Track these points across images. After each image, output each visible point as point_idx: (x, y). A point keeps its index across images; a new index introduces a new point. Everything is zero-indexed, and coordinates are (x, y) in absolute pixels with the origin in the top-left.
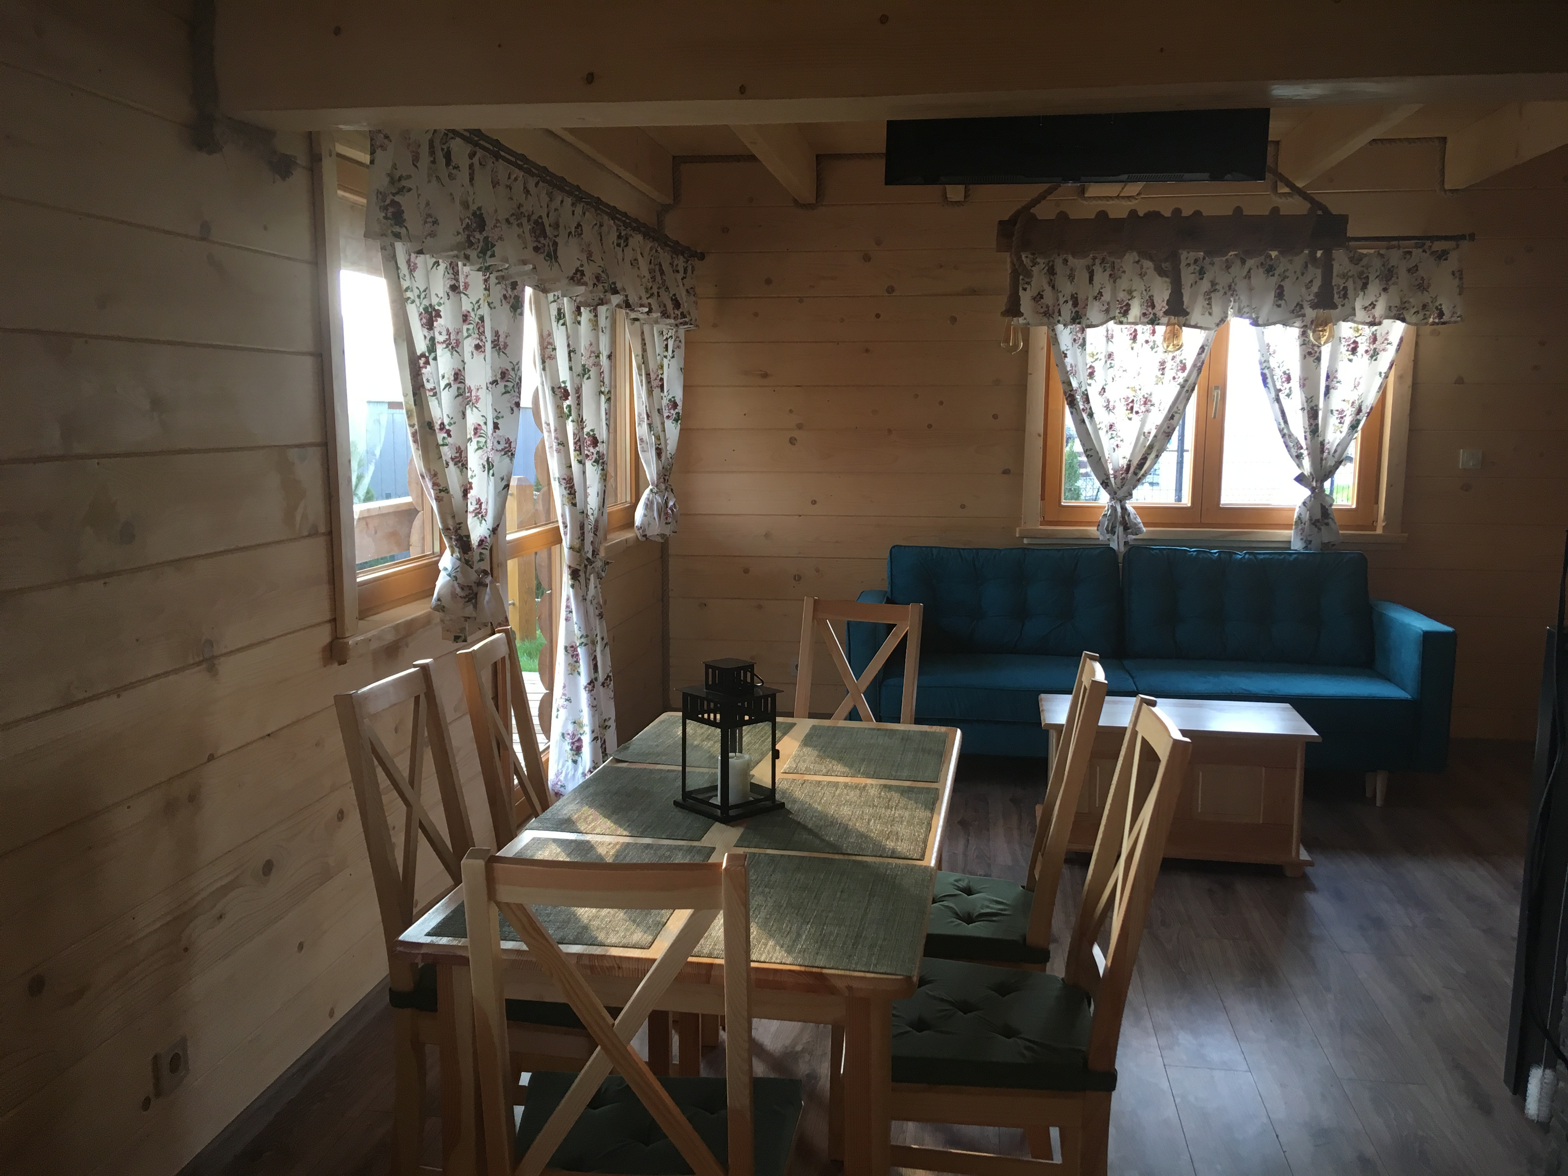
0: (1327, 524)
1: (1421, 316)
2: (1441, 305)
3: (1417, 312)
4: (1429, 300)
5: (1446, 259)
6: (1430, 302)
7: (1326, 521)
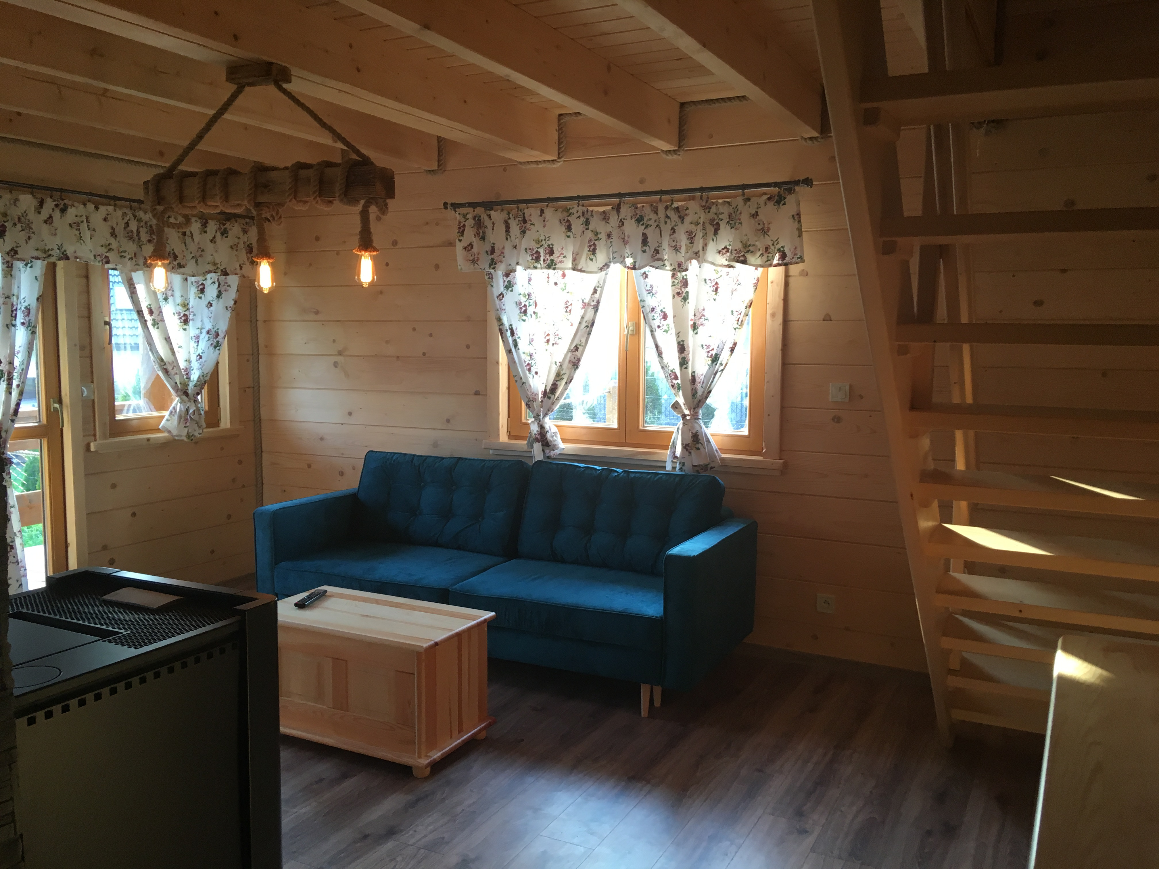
0: (698, 449)
1: (765, 258)
2: (783, 247)
3: (762, 255)
4: (770, 243)
5: (784, 204)
6: (771, 245)
7: (697, 446)
